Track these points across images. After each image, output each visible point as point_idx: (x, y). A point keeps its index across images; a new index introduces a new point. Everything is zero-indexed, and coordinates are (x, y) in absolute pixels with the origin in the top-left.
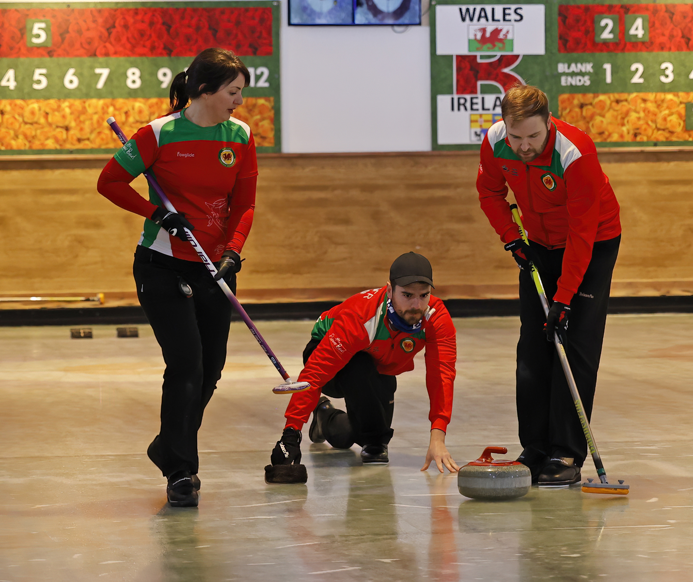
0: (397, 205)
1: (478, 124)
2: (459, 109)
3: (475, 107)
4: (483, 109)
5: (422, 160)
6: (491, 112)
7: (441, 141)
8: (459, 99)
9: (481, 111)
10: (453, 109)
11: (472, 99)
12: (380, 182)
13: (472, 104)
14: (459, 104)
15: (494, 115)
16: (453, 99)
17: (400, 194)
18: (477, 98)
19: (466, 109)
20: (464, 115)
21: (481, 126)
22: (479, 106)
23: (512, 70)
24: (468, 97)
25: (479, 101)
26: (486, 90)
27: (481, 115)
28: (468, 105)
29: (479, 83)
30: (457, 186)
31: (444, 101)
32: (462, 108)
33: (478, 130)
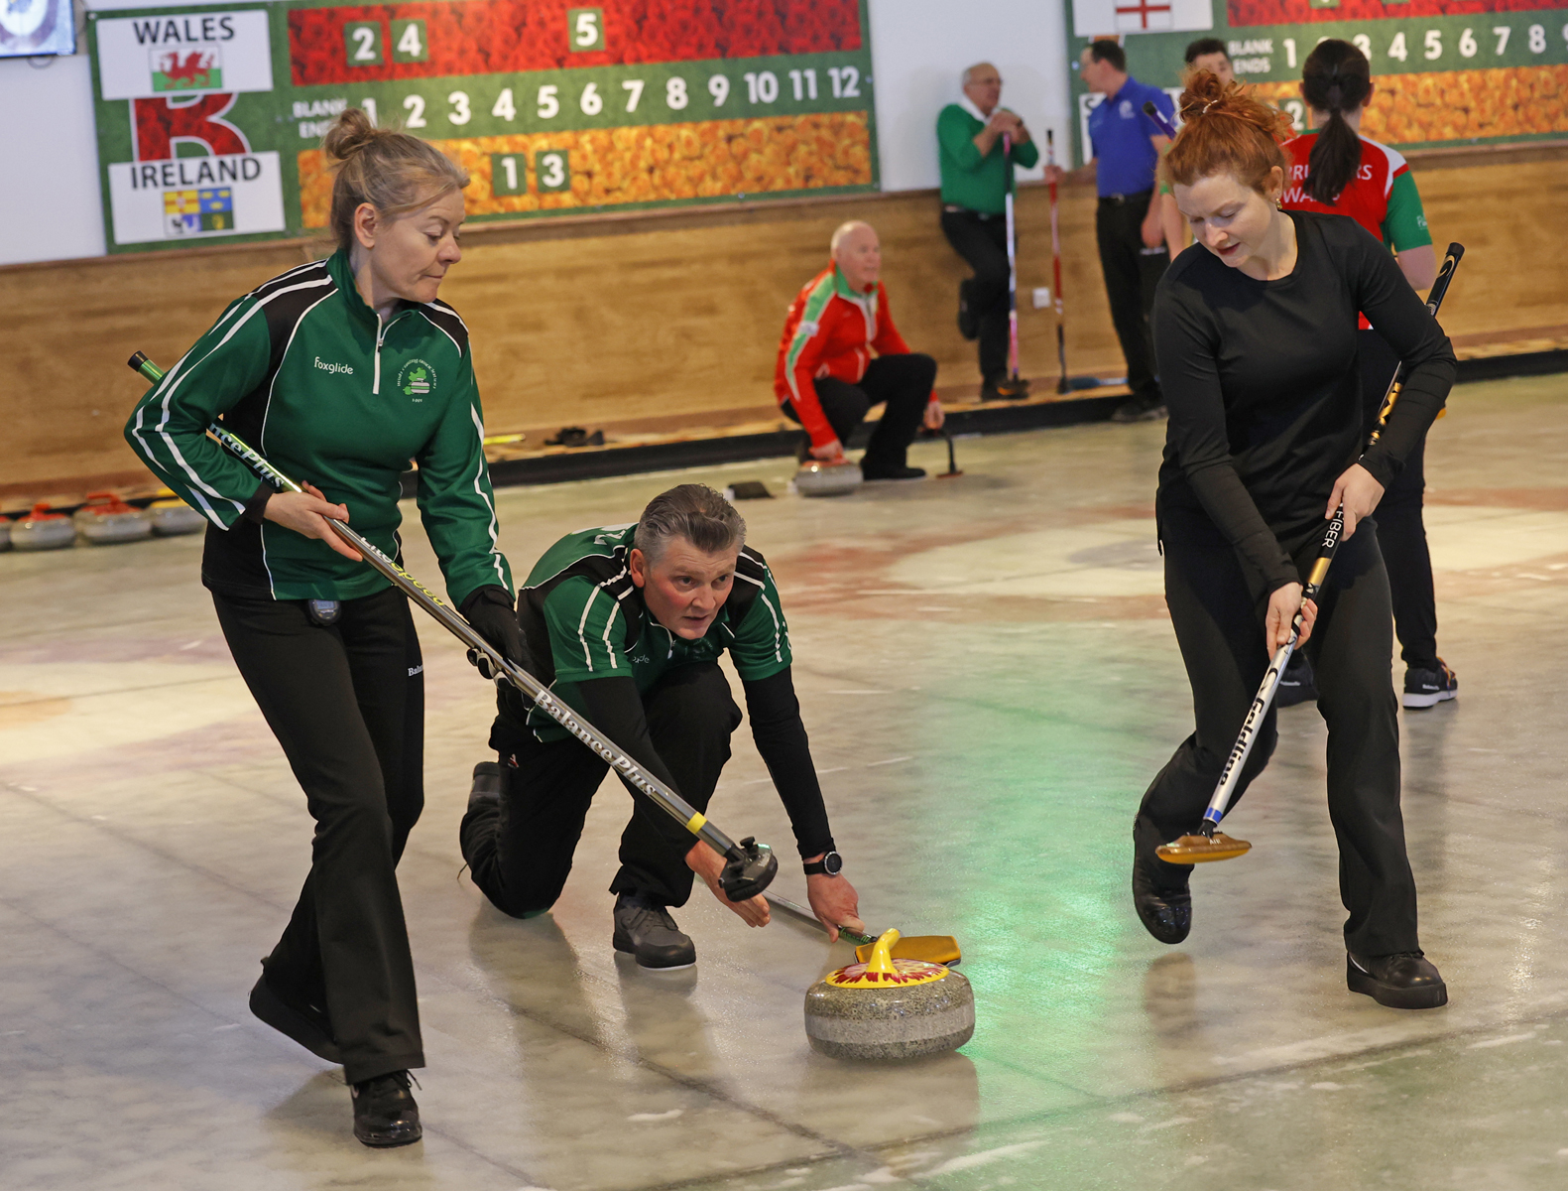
0: (58, 347)
1: (175, 208)
2: (145, 185)
3: (170, 180)
4: (184, 182)
5: (93, 271)
6: (196, 186)
7: (122, 236)
8: (144, 168)
9: (179, 187)
10: (135, 185)
11: (164, 167)
12: (28, 311)
13: (165, 175)
14: (145, 177)
15: (201, 191)
16: (134, 171)
17: (61, 328)
18: (171, 165)
19: (155, 184)
20: (154, 195)
21: (181, 211)
22: (176, 179)
23: (224, 118)
24: (158, 164)
25: (175, 170)
26: (186, 152)
27: (180, 193)
28: (159, 177)
29: (174, 141)
30: (150, 309)
31: (120, 173)
32: (150, 183)
33: (178, 216)
